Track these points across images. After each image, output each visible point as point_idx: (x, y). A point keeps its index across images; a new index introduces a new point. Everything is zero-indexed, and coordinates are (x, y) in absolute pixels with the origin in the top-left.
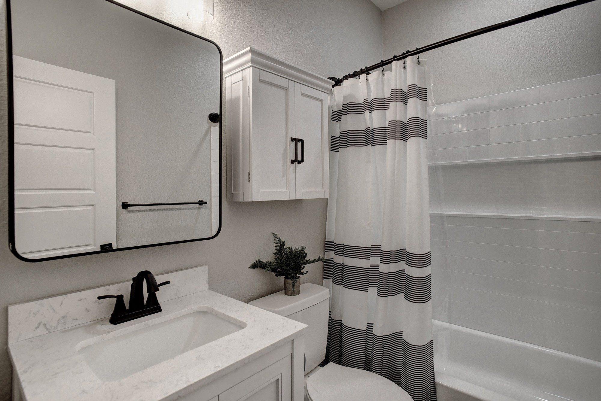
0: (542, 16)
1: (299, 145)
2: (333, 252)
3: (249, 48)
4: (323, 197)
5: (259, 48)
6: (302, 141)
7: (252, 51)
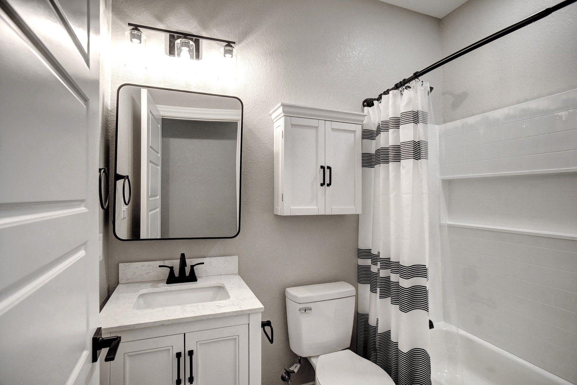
0: (532, 22)
1: (327, 171)
2: (370, 259)
3: (280, 104)
4: (354, 213)
5: (287, 102)
6: (329, 168)
7: (283, 105)
